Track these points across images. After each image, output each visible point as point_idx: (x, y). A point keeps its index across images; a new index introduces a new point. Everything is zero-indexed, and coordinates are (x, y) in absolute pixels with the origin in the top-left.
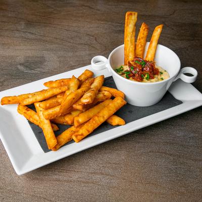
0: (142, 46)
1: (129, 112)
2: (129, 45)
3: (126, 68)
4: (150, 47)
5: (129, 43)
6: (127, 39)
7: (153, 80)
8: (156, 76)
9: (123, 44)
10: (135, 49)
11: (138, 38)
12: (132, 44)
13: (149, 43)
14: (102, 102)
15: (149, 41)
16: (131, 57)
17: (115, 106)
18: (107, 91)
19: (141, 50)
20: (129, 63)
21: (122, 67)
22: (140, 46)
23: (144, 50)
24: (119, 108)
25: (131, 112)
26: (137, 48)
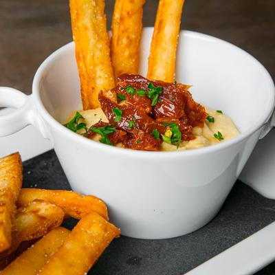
0: (130, 42)
1: (130, 262)
2: (92, 41)
3: (96, 116)
4: (156, 41)
5: (90, 33)
6: (80, 24)
8: (198, 130)
9: (72, 40)
10: (112, 54)
11: (117, 16)
12: (100, 39)
13: (150, 32)
15: (152, 25)
16: (103, 82)
17: (85, 248)
19: (131, 56)
20: (102, 98)
21: (79, 116)
22: (124, 41)
23: (137, 56)
24: (99, 254)
26: (117, 49)
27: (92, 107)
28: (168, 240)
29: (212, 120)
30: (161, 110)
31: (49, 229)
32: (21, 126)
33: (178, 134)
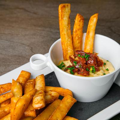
0: (79, 38)
2: (67, 39)
3: (68, 63)
4: (87, 38)
5: (66, 36)
6: (63, 33)
7: (99, 72)
8: (101, 68)
9: (60, 38)
10: (73, 42)
11: (74, 30)
12: (69, 38)
13: (85, 34)
14: (50, 104)
15: (86, 32)
16: (70, 52)
17: (66, 106)
18: (53, 92)
19: (79, 43)
20: (70, 58)
21: (63, 63)
22: (77, 38)
23: (81, 42)
24: (70, 108)
25: (81, 109)
26: (74, 40)
27: (67, 60)
28: (91, 102)
29: (105, 64)
30: (89, 62)
31: (55, 100)
32: (45, 67)
33: (94, 70)
